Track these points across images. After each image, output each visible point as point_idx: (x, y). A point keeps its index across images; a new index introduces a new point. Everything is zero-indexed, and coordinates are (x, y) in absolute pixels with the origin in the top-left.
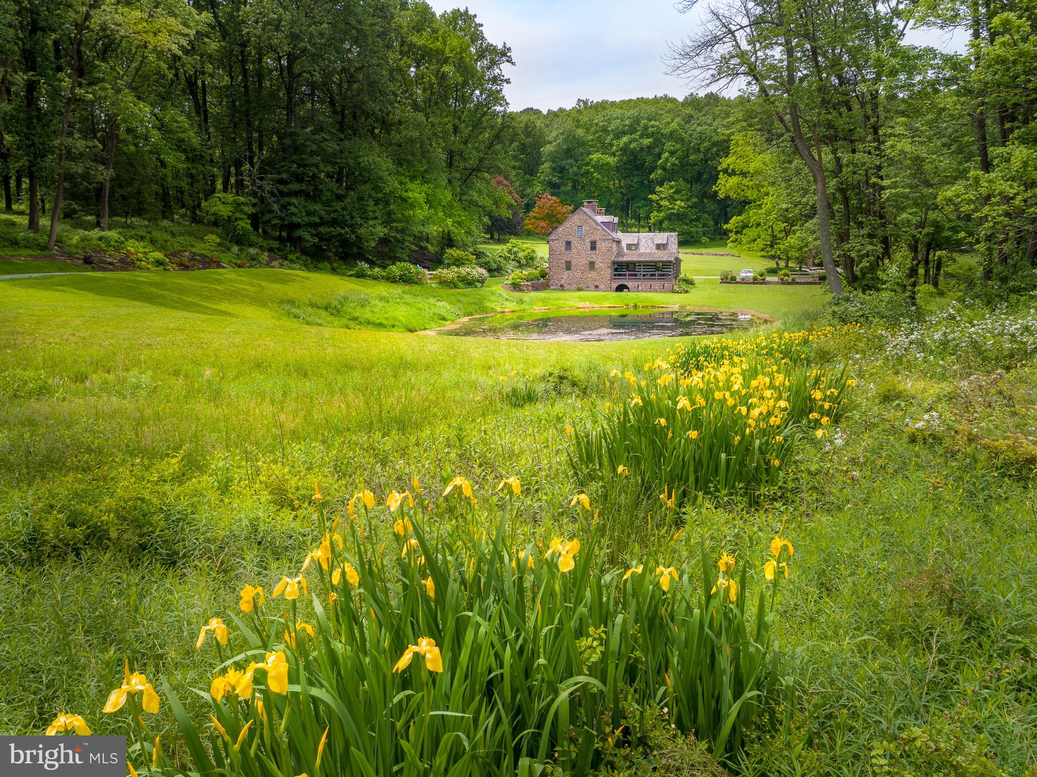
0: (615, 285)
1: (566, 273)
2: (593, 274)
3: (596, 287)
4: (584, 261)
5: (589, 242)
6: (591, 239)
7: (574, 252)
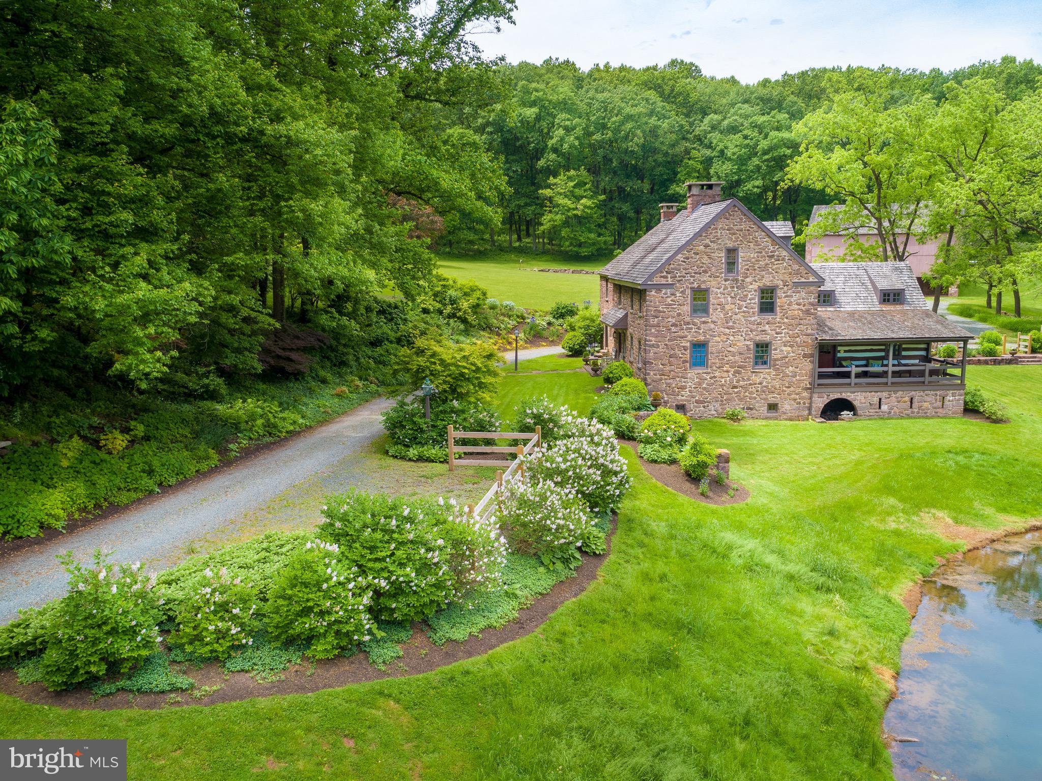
0: (820, 402)
1: (693, 373)
2: (765, 375)
3: (773, 407)
4: (743, 343)
5: (755, 291)
6: (761, 285)
7: (714, 319)
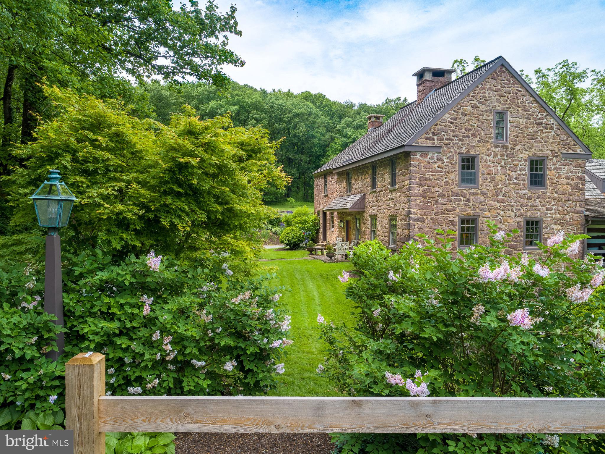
4: (513, 219)
5: (525, 160)
6: (531, 154)
7: (484, 190)
